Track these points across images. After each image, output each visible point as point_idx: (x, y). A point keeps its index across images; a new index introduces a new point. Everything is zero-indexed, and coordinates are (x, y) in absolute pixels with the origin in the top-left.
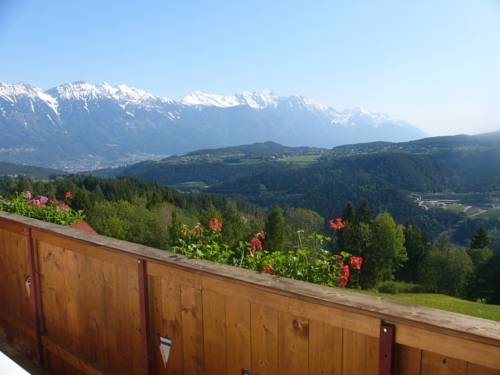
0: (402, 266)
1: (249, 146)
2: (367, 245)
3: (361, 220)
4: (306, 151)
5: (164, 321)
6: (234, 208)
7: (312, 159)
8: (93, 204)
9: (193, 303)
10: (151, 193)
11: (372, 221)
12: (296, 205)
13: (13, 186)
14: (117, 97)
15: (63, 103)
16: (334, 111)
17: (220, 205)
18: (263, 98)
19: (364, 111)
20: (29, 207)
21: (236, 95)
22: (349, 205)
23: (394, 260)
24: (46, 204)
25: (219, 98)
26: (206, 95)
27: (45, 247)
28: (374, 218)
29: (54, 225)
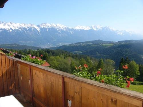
0: (138, 76)
1: (93, 41)
2: (128, 70)
3: (126, 63)
4: (110, 42)
5: (69, 95)
6: (89, 59)
7: (112, 45)
8: (49, 57)
9: (79, 91)
10: (65, 54)
11: (129, 63)
12: (107, 58)
13: (27, 52)
14: (56, 27)
15: (41, 29)
16: (118, 31)
17: (85, 58)
18: (98, 27)
19: (127, 31)
20: (30, 59)
21: (90, 26)
22: (122, 58)
23: (136, 75)
24: (35, 58)
25: (85, 27)
26: (81, 26)
27: (34, 71)
28: (130, 62)
29: (37, 65)
